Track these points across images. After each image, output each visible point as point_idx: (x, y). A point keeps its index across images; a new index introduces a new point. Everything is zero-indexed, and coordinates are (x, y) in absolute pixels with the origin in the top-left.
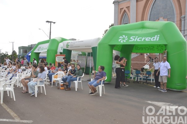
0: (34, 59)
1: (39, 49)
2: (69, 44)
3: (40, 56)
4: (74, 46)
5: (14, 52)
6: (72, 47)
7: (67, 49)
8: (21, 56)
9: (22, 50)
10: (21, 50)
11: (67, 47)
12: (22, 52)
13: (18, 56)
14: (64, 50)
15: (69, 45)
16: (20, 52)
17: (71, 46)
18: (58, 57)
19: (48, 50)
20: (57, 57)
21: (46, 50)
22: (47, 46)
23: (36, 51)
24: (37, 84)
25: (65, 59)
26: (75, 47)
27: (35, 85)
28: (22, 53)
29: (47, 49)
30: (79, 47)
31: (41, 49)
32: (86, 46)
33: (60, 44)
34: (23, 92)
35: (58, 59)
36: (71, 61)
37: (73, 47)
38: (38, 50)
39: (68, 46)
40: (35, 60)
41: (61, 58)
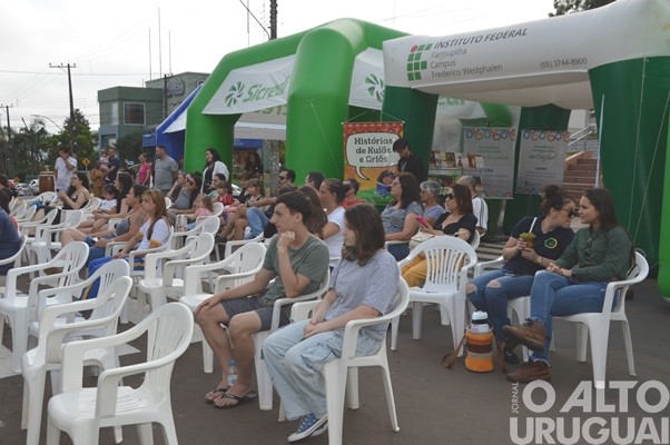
0: (212, 151)
1: (236, 93)
2: (425, 56)
3: (237, 136)
4: (459, 67)
5: (76, 120)
6: (446, 74)
7: (415, 85)
8: (113, 141)
9: (115, 107)
10: (111, 107)
11: (410, 77)
12: (120, 119)
13: (96, 136)
14: (391, 92)
15: (424, 65)
16: (105, 117)
17: (440, 70)
18: (358, 141)
19: (293, 99)
20: (351, 139)
21: (282, 100)
22: (281, 72)
23: (217, 107)
24: (337, 354)
25: (406, 150)
26: (467, 71)
27: (324, 361)
28: (116, 123)
29: (287, 90)
30: (495, 69)
31: (246, 95)
32: (545, 65)
33: (361, 57)
34: (218, 402)
35: (360, 151)
36: (434, 161)
37: (457, 74)
38: (230, 100)
39: (415, 67)
40: (216, 158)
41: (376, 146)
